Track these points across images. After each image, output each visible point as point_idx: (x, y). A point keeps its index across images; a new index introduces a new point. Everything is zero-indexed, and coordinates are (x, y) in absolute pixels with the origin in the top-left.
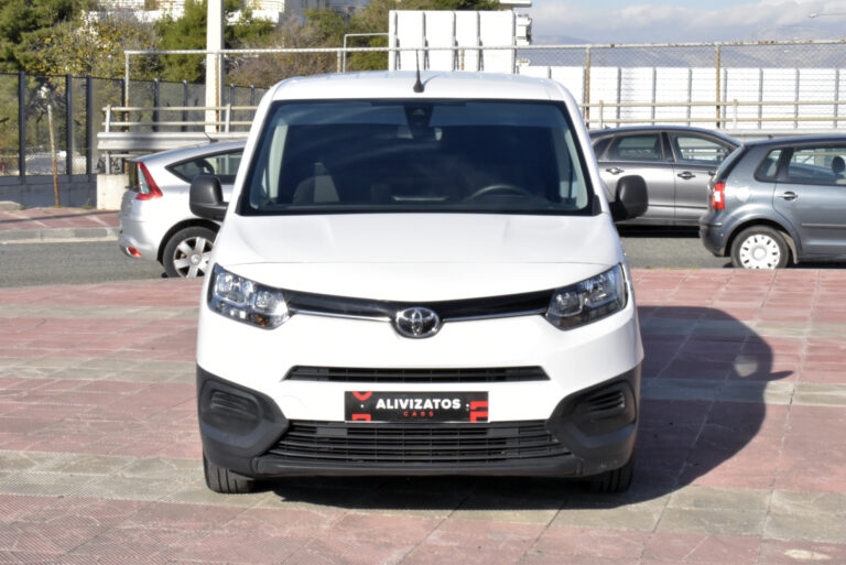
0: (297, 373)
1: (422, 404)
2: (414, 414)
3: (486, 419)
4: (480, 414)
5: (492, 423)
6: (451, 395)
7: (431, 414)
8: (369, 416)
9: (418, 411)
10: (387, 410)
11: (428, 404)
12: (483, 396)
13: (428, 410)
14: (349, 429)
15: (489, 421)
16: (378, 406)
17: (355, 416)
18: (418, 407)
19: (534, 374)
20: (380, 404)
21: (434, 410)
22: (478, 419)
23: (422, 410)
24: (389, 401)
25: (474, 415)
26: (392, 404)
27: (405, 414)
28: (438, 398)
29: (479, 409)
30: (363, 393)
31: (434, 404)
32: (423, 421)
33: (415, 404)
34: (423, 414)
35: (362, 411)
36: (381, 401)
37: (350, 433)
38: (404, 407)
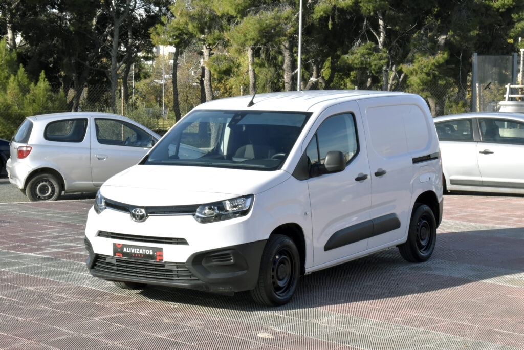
0: (101, 234)
1: (139, 251)
2: (136, 256)
3: (162, 260)
4: (160, 258)
5: (165, 262)
6: (149, 248)
7: (142, 256)
8: (121, 255)
9: (138, 254)
10: (127, 252)
11: (141, 252)
12: (161, 250)
13: (141, 254)
14: (117, 260)
15: (164, 261)
17: (117, 254)
18: (137, 252)
19: (182, 241)
20: (125, 250)
21: (143, 254)
22: (160, 260)
23: (139, 254)
25: (158, 258)
26: (129, 250)
27: (133, 255)
28: (144, 249)
29: (160, 256)
30: (119, 244)
31: (143, 252)
32: (140, 259)
33: (136, 251)
34: (139, 255)
35: (119, 252)
36: (125, 248)
37: (117, 262)
38: (133, 252)
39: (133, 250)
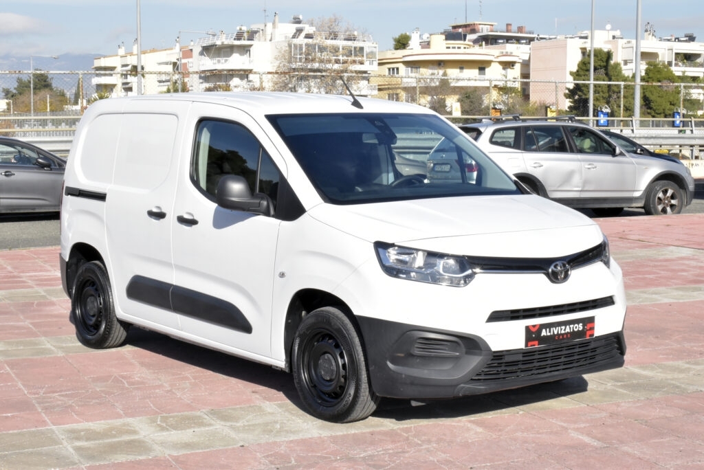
0: (497, 316)
1: (565, 330)
2: (561, 337)
3: (593, 335)
4: (591, 332)
5: (596, 337)
6: (578, 321)
7: (569, 336)
8: (537, 342)
9: (563, 335)
10: (547, 336)
11: (568, 330)
12: (592, 319)
13: (567, 333)
14: (526, 353)
16: (542, 335)
17: (530, 343)
18: (563, 332)
20: (544, 333)
21: (570, 333)
22: (590, 336)
23: (565, 334)
24: (548, 330)
25: (588, 333)
26: (550, 332)
27: (556, 338)
28: (572, 324)
29: (590, 329)
30: (534, 326)
31: (570, 328)
32: (565, 341)
33: (561, 329)
34: (565, 336)
35: (534, 340)
36: (544, 330)
37: (523, 356)
38: (556, 333)
39: (555, 331)
